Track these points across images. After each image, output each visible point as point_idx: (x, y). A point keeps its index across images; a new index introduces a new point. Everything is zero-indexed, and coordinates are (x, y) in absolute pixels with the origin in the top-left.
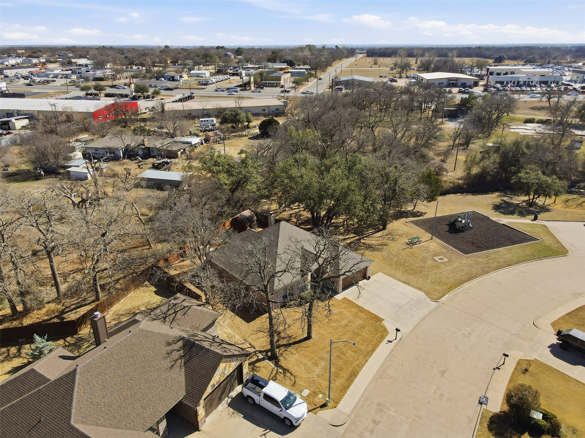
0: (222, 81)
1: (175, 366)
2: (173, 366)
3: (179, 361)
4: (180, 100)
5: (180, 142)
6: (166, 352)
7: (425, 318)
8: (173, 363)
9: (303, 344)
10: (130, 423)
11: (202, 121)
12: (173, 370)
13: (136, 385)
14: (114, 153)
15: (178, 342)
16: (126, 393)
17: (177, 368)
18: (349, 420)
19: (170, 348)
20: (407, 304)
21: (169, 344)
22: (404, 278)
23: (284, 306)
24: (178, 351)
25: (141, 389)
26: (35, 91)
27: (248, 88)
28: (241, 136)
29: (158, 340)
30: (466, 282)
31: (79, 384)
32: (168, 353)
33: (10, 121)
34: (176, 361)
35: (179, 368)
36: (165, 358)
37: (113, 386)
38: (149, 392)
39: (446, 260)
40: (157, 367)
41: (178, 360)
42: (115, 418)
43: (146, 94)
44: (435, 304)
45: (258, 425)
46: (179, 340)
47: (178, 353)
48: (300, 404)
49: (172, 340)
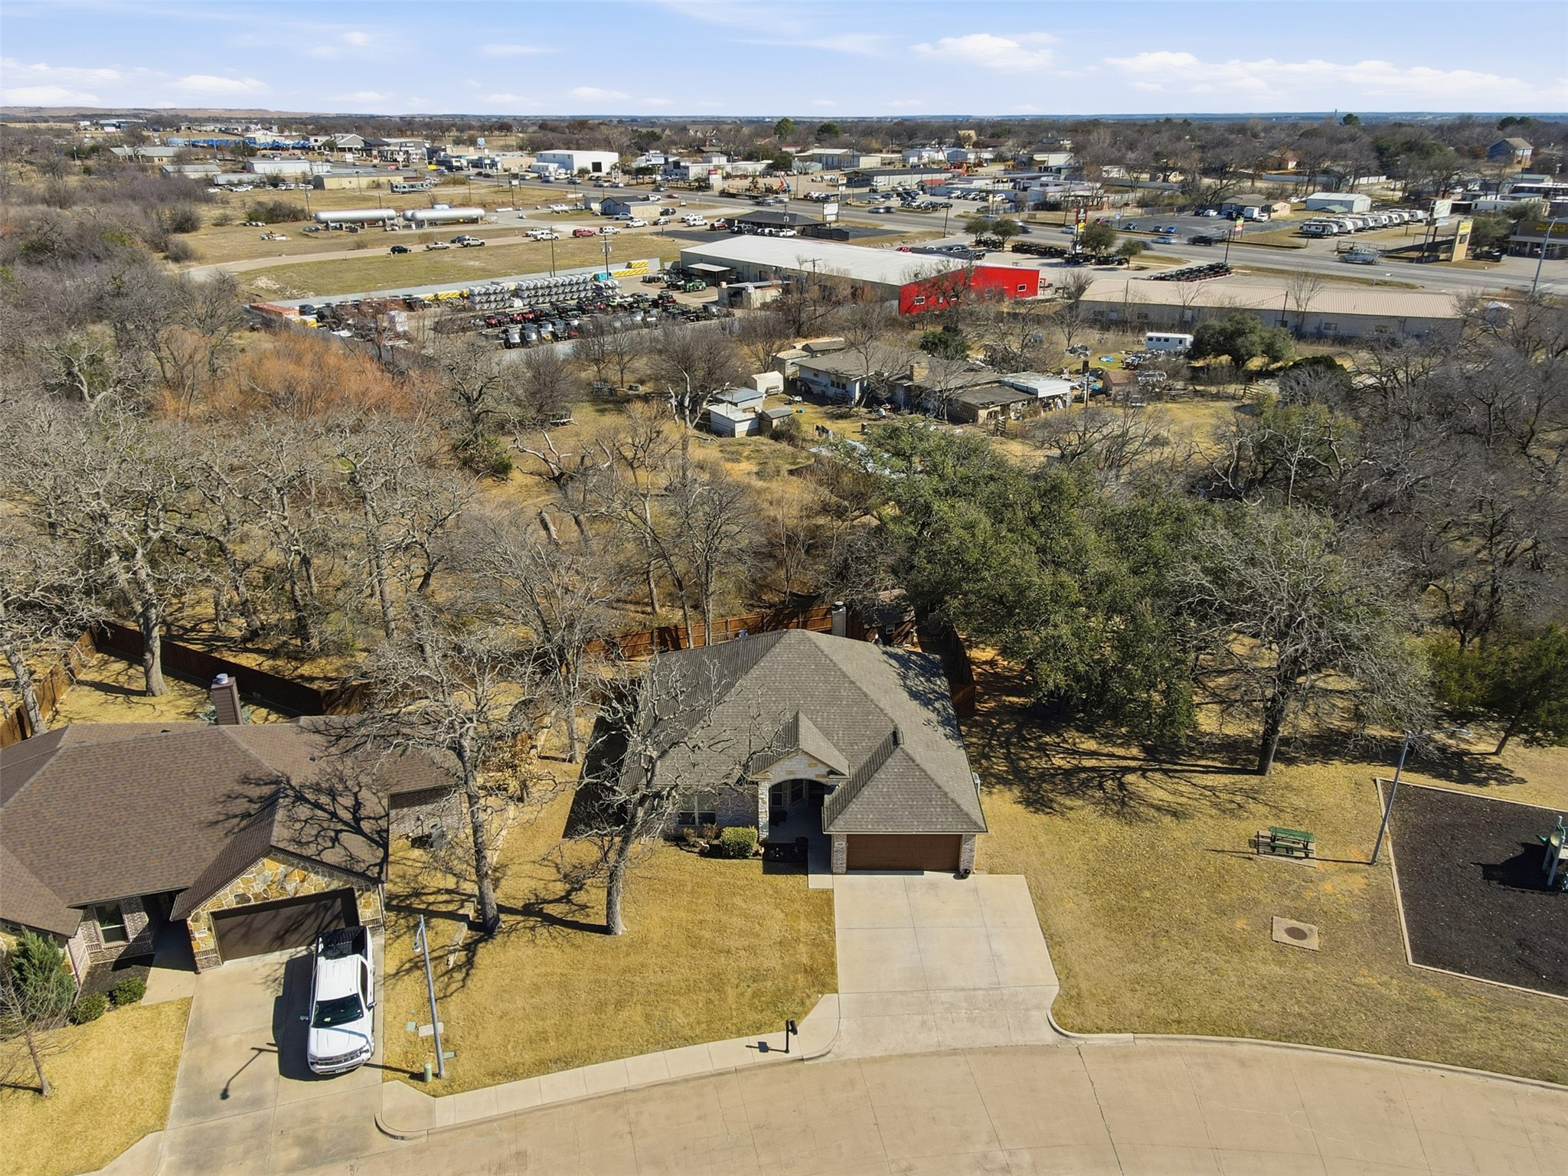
0: (1385, 226)
1: (220, 826)
2: (217, 822)
3: (235, 821)
4: (1180, 276)
5: (1012, 386)
6: (226, 793)
7: (956, 1054)
8: (221, 818)
9: (578, 937)
10: (60, 879)
11: (1151, 339)
12: (210, 831)
13: (125, 822)
14: (844, 387)
15: (266, 784)
16: (98, 827)
17: (219, 832)
18: (424, 1140)
19: (238, 788)
20: (963, 990)
21: (246, 780)
22: (1065, 922)
23: (677, 839)
24: (251, 801)
25: (127, 833)
26: (887, 227)
27: (1442, 256)
28: (1217, 397)
29: (232, 765)
30: (1265, 1038)
31: (44, 774)
32: (229, 797)
33: (744, 289)
34: (228, 817)
35: (222, 834)
36: (215, 802)
37: (90, 804)
38: (135, 846)
39: (1313, 942)
40: (187, 811)
41: (235, 816)
42: (47, 857)
43: (1104, 252)
44: (1050, 1036)
45: (276, 1027)
46: (271, 783)
47: (247, 805)
48: (350, 1032)
49: (257, 775)
